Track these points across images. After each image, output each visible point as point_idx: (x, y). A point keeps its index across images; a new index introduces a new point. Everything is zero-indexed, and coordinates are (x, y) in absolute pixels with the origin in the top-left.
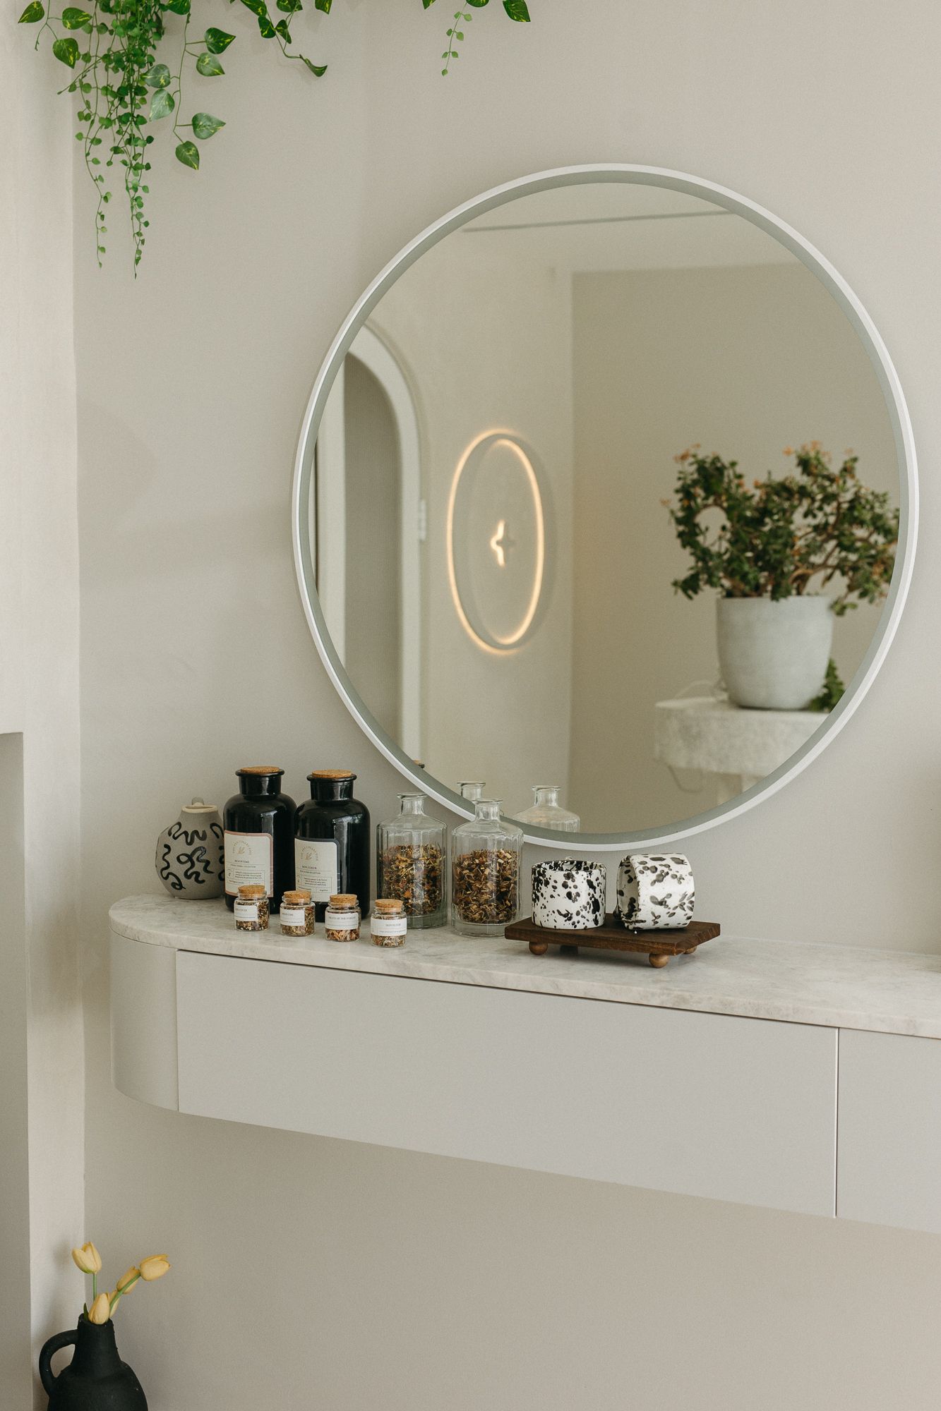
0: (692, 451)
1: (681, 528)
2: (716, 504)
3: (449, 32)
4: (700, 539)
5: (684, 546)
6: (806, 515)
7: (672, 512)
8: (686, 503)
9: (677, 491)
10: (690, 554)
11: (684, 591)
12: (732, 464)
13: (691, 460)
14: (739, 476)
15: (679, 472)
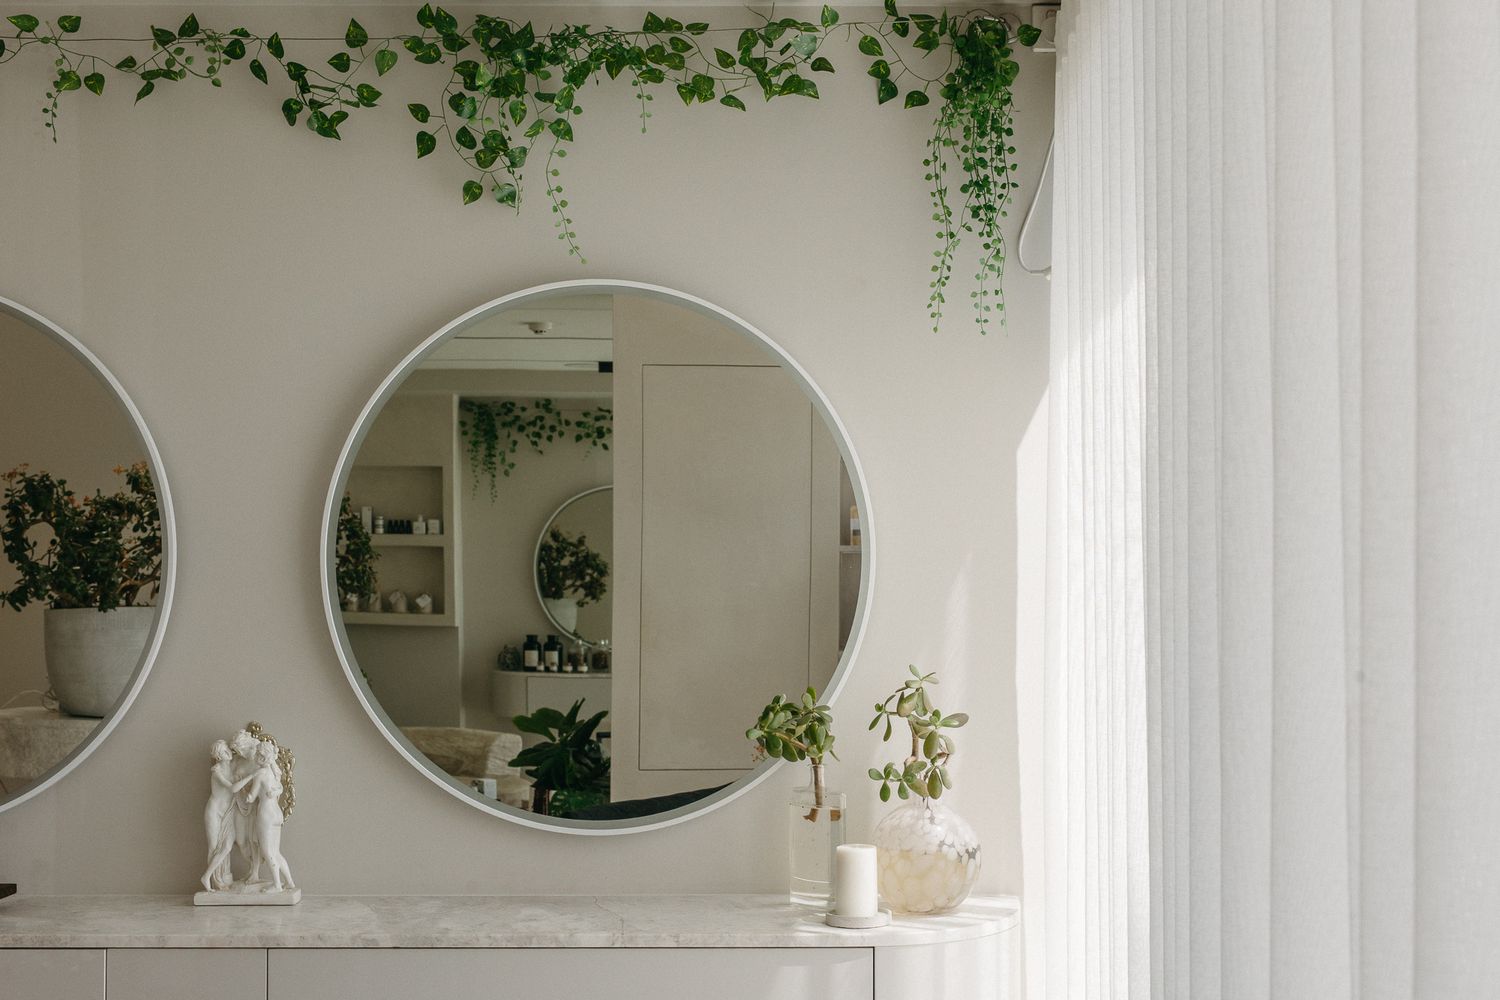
0: (21, 470)
1: (8, 543)
2: (44, 519)
4: (28, 553)
5: (11, 560)
6: (135, 529)
9: (4, 508)
10: (18, 568)
11: (12, 604)
12: (62, 482)
13: (20, 478)
14: (69, 494)
15: (8, 490)
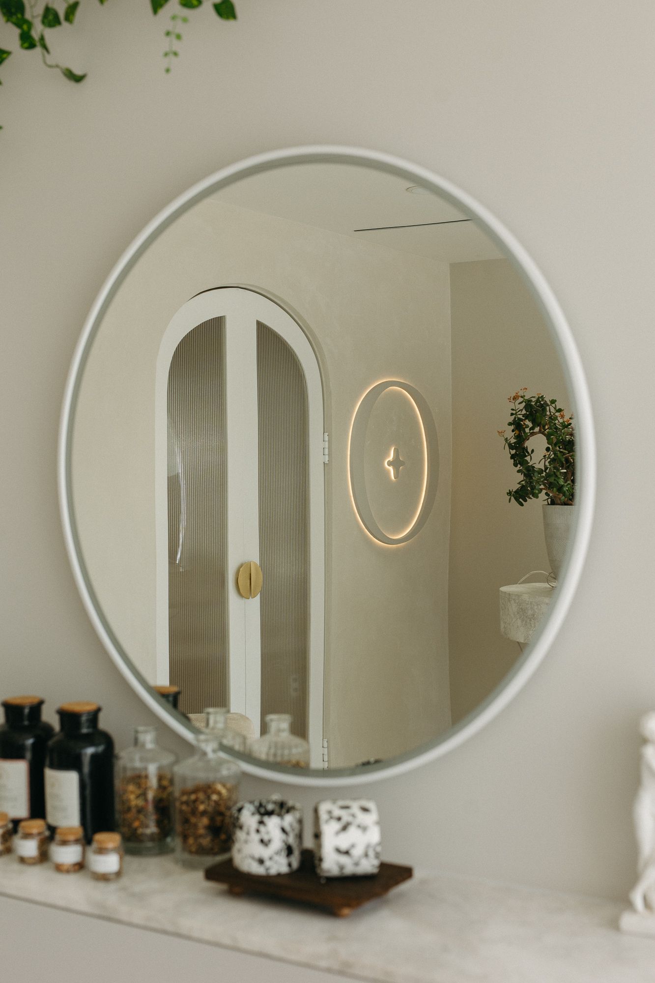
0: (521, 393)
1: (513, 452)
2: (540, 432)
3: (168, 34)
4: (528, 458)
5: (515, 465)
7: (506, 440)
8: (517, 432)
9: (510, 424)
10: (518, 471)
11: (517, 500)
12: (553, 402)
13: (521, 400)
14: (560, 410)
15: (512, 410)
